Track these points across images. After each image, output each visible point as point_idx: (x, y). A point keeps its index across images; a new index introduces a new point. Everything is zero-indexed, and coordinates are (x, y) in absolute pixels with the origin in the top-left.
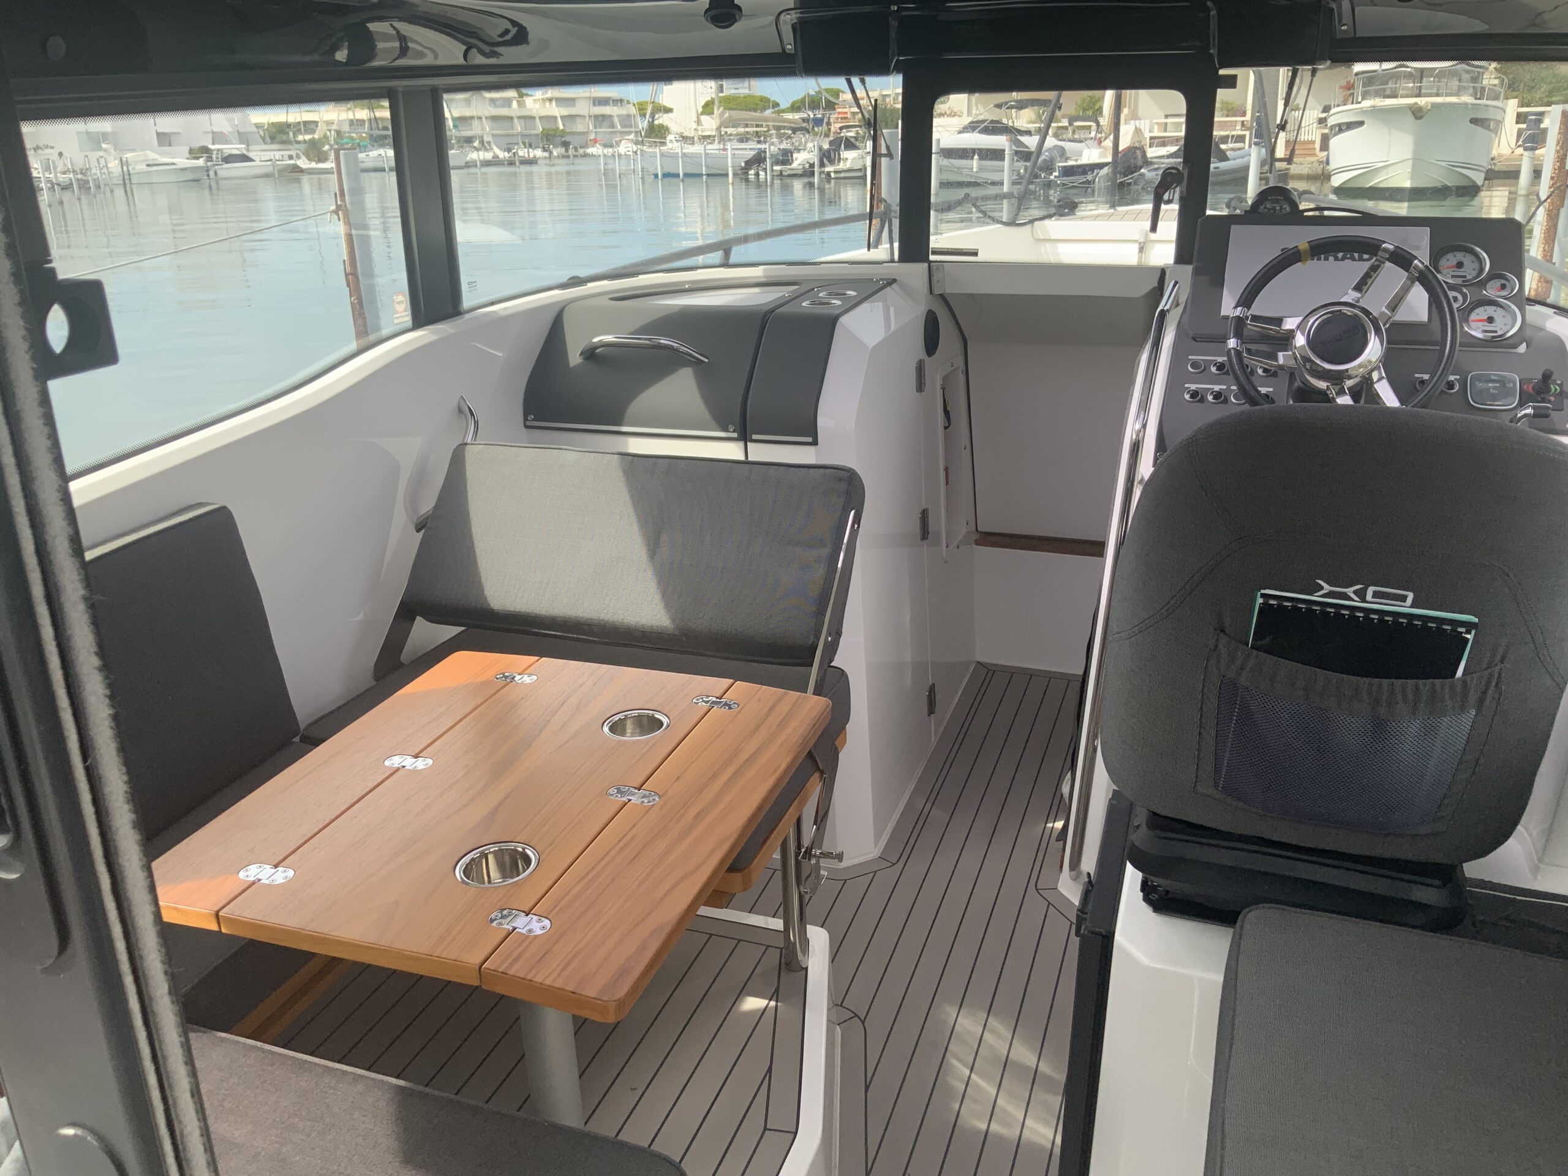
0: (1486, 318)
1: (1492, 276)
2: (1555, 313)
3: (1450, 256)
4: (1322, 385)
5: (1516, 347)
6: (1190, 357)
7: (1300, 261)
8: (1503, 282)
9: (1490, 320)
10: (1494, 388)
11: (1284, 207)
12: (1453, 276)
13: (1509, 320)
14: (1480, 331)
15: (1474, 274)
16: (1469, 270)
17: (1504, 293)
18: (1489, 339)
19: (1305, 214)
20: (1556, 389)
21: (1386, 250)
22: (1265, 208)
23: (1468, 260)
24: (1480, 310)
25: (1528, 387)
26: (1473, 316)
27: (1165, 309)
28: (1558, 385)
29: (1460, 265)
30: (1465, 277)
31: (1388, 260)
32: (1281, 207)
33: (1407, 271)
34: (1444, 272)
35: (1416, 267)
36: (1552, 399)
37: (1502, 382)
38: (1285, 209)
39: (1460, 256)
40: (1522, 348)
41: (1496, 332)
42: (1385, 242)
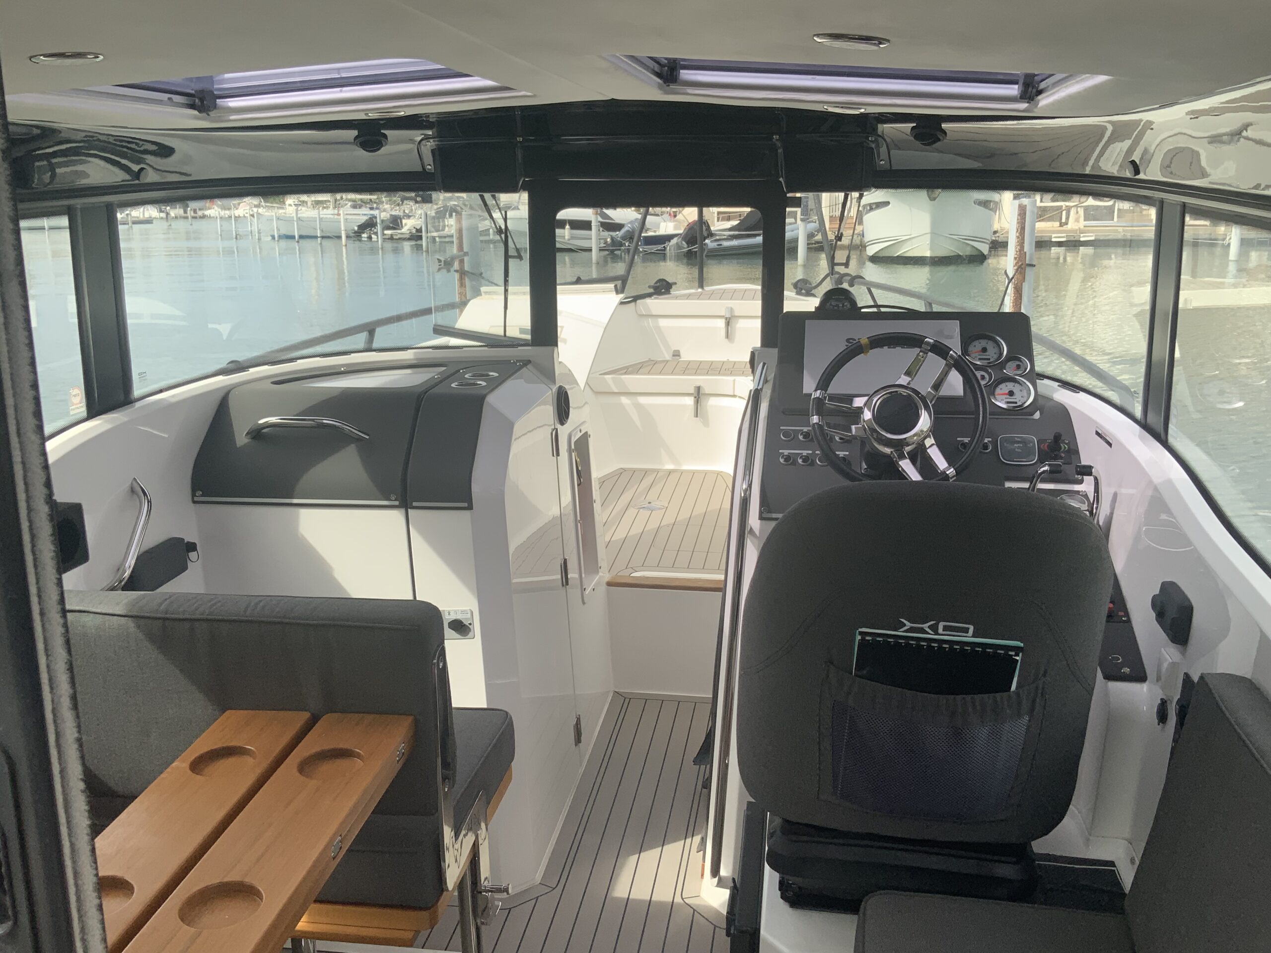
0: (1007, 392)
1: (1009, 359)
2: (1058, 386)
3: (976, 343)
4: (887, 451)
5: (1032, 415)
6: (781, 428)
7: (863, 353)
8: (1018, 363)
9: (1011, 393)
10: (1019, 448)
11: (845, 304)
12: (980, 359)
13: (1025, 393)
14: (1004, 402)
15: (995, 356)
16: (992, 353)
17: (1019, 372)
18: (1012, 408)
19: (863, 310)
20: (1065, 447)
21: (928, 343)
22: (831, 305)
23: (990, 345)
24: (1003, 386)
25: (1044, 446)
26: (998, 391)
27: (759, 388)
28: (1066, 444)
29: (984, 350)
30: (989, 359)
31: (930, 351)
32: (843, 304)
33: (945, 359)
34: (973, 355)
35: (952, 356)
36: (1063, 455)
37: (1024, 442)
38: (846, 306)
39: (983, 343)
40: (1037, 415)
41: (1016, 403)
42: (926, 337)
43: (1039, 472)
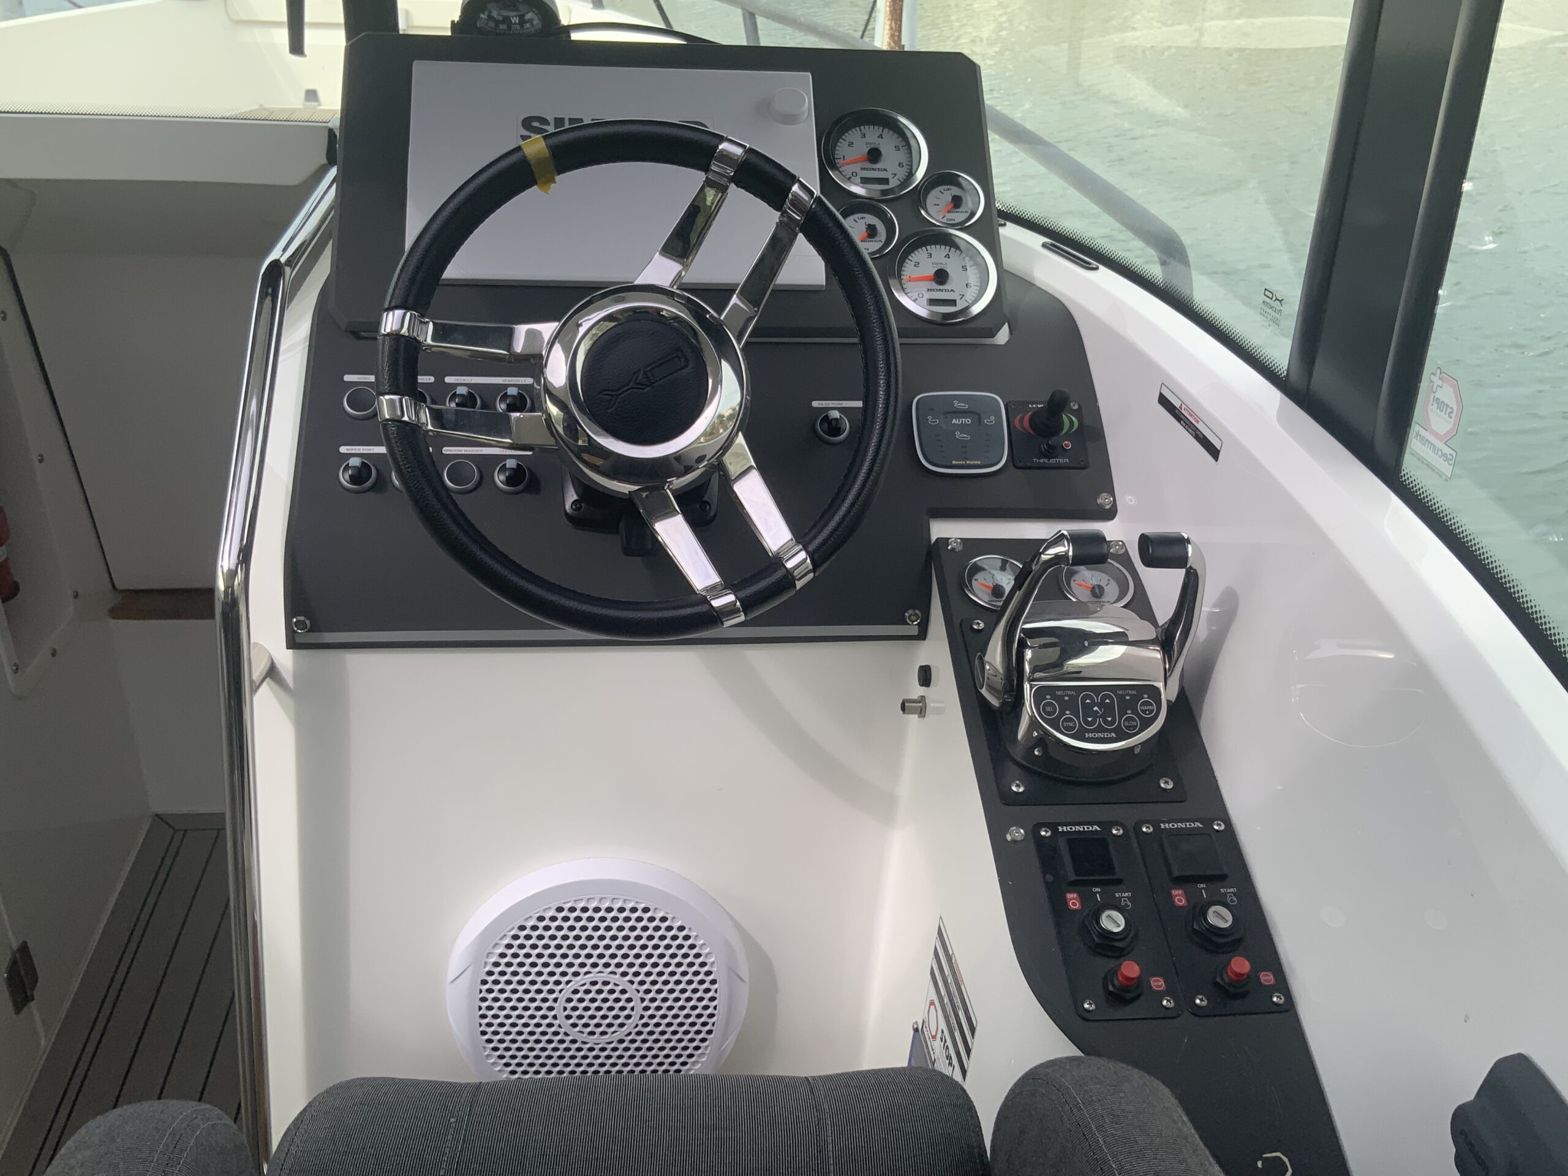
0: (931, 272)
1: (935, 180)
2: (1044, 245)
3: (854, 135)
4: (624, 488)
5: (992, 334)
6: (348, 378)
7: (535, 183)
8: (955, 191)
9: (941, 277)
10: (963, 428)
11: (528, 16)
12: (865, 181)
13: (972, 276)
14: (924, 301)
15: (902, 173)
16: (890, 166)
17: (959, 217)
18: (938, 319)
19: (575, 36)
20: (1072, 423)
21: (726, 158)
22: (490, 17)
23: (887, 144)
24: (920, 255)
25: (1022, 419)
26: (909, 269)
27: (283, 260)
28: (1073, 412)
29: (874, 155)
30: (885, 181)
31: (732, 180)
32: (522, 17)
33: (778, 205)
34: (848, 170)
35: (797, 203)
36: (1068, 444)
37: (975, 412)
38: (531, 21)
39: (872, 136)
40: (1003, 336)
41: (953, 302)
42: (722, 139)
43: (1044, 557)
